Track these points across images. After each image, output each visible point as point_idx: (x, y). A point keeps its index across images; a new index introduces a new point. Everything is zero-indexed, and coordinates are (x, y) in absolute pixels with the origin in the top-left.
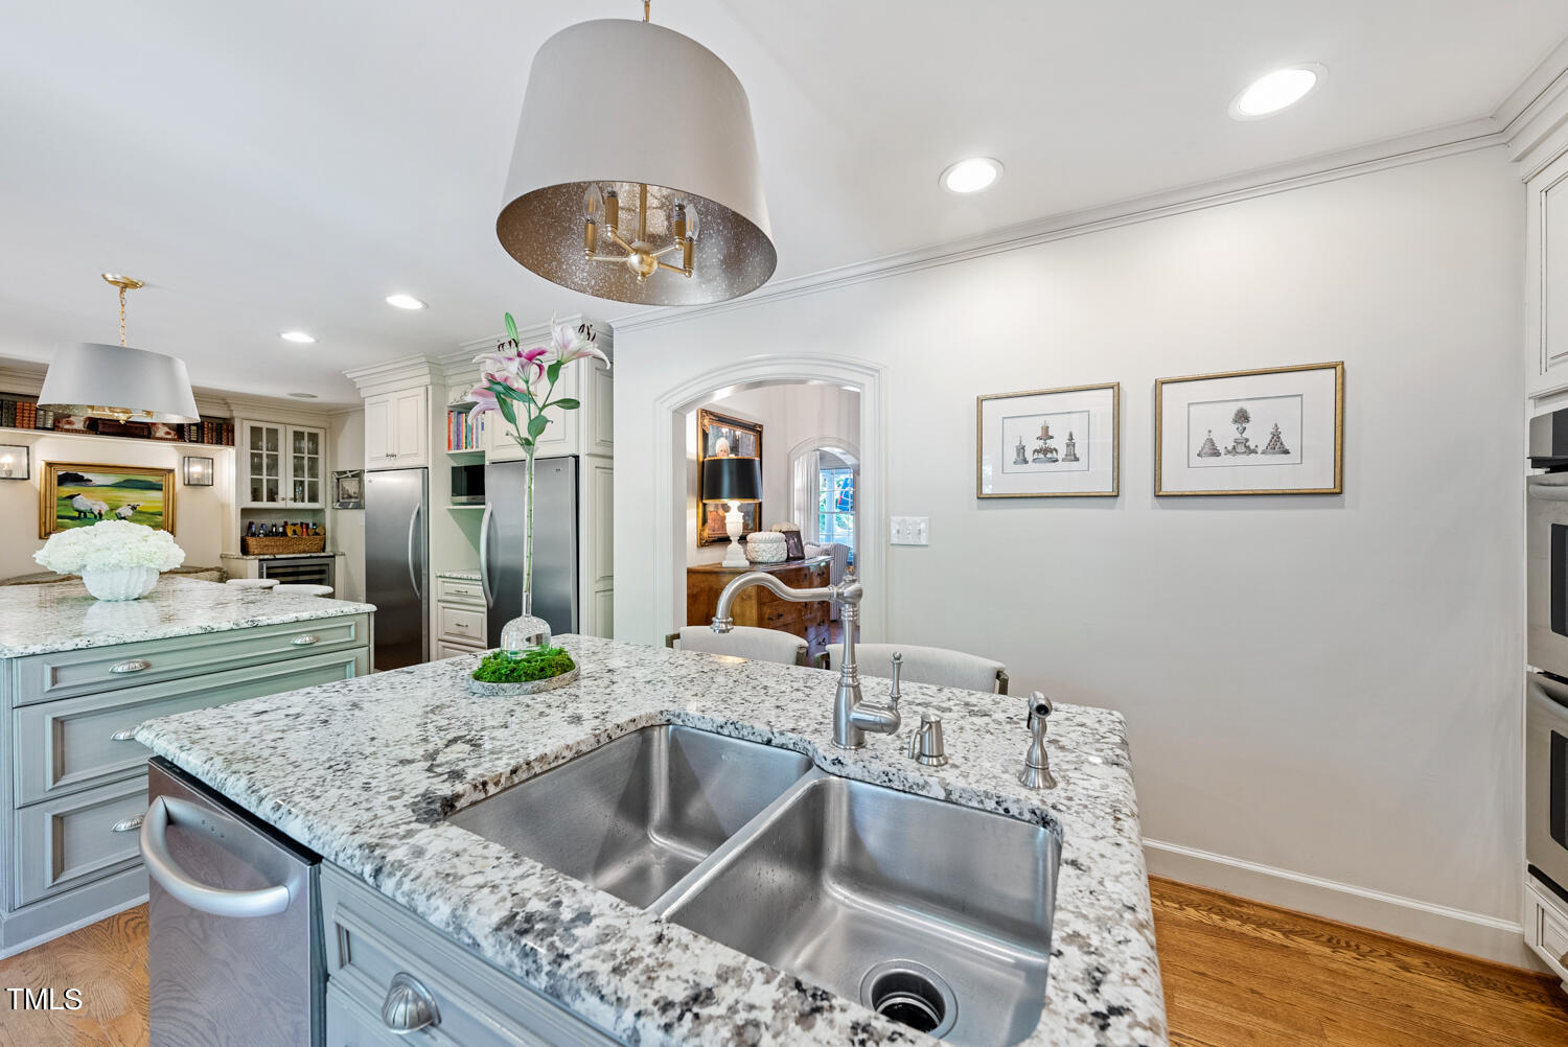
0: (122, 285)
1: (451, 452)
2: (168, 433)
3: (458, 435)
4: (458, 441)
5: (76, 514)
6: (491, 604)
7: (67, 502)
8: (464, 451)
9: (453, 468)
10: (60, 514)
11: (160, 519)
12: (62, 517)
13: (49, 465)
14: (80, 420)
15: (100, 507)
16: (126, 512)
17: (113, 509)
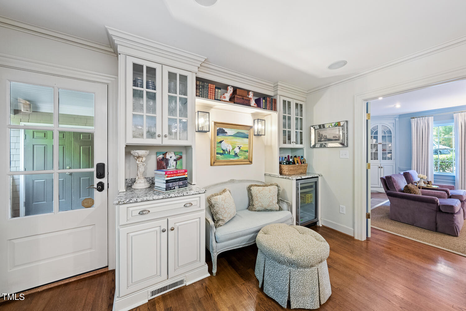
5: (222, 152)
7: (219, 145)
11: (247, 154)
12: (218, 153)
13: (215, 123)
14: (228, 96)
15: (229, 148)
16: (237, 150)
17: (233, 149)
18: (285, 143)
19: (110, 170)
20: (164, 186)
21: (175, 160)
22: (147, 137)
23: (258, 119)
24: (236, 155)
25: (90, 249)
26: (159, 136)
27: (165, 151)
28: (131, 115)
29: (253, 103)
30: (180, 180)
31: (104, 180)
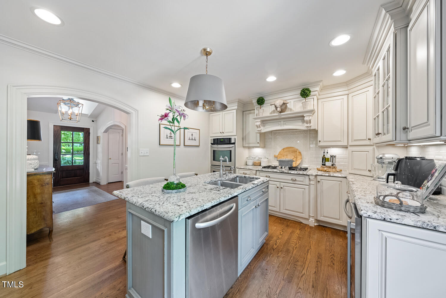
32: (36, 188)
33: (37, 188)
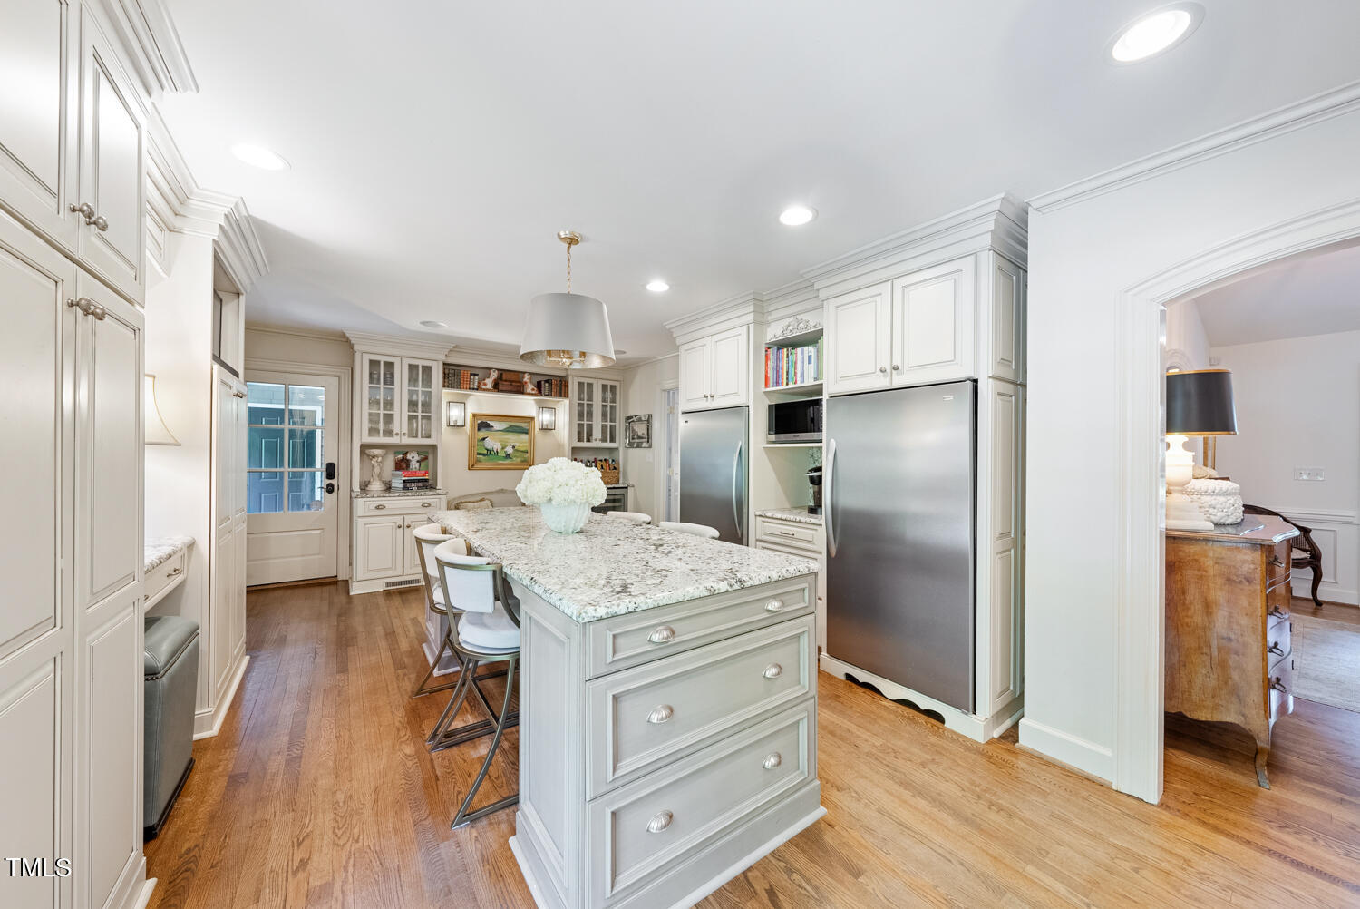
0: (569, 241)
1: (768, 390)
2: (533, 390)
3: (778, 372)
4: (778, 377)
5: (485, 452)
6: (833, 553)
7: (481, 443)
8: (785, 387)
9: (769, 406)
10: (479, 451)
11: (527, 455)
12: (478, 454)
13: (474, 415)
14: (489, 383)
15: (497, 446)
16: (509, 450)
17: (503, 448)
18: (580, 439)
19: (342, 471)
20: (401, 485)
21: (418, 461)
22: (384, 436)
23: (541, 408)
24: (508, 456)
25: (318, 554)
26: (397, 434)
27: (404, 450)
28: (367, 414)
29: (530, 387)
30: (419, 481)
31: (334, 482)
32: (1212, 585)
33: (1215, 583)
